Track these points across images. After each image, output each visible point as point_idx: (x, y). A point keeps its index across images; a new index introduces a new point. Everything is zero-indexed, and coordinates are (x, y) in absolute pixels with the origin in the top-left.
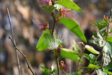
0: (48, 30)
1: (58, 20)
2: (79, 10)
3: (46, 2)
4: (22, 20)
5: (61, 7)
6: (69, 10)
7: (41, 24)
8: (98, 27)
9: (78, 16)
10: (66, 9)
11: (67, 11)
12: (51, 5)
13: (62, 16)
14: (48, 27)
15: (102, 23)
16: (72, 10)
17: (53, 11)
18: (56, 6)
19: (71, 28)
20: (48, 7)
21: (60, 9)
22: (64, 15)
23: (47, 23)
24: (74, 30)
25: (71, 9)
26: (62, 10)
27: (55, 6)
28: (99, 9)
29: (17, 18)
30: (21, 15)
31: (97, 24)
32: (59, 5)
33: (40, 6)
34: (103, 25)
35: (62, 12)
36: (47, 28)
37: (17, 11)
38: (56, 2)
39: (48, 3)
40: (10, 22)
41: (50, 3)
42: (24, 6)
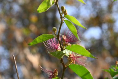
0: (57, 77)
1: (68, 67)
2: (90, 56)
3: (55, 47)
4: (32, 69)
5: (71, 53)
6: (79, 56)
7: (50, 72)
8: (111, 74)
9: (91, 64)
10: (76, 55)
11: (77, 57)
12: (60, 50)
13: (72, 63)
14: (57, 74)
15: (114, 70)
16: (83, 56)
17: (62, 57)
18: (66, 52)
19: (81, 75)
20: (57, 53)
21: (69, 55)
22: (74, 61)
23: (56, 70)
24: (85, 77)
25: (81, 55)
26: (71, 56)
27: (64, 52)
28: (113, 56)
29: (26, 67)
30: (31, 64)
31: (109, 70)
32: (69, 51)
33: (49, 52)
34: (116, 72)
35: (72, 58)
36: (56, 76)
37: (26, 59)
38: (65, 47)
39: (57, 49)
40: (16, 69)
41: (59, 48)
42: (33, 54)
